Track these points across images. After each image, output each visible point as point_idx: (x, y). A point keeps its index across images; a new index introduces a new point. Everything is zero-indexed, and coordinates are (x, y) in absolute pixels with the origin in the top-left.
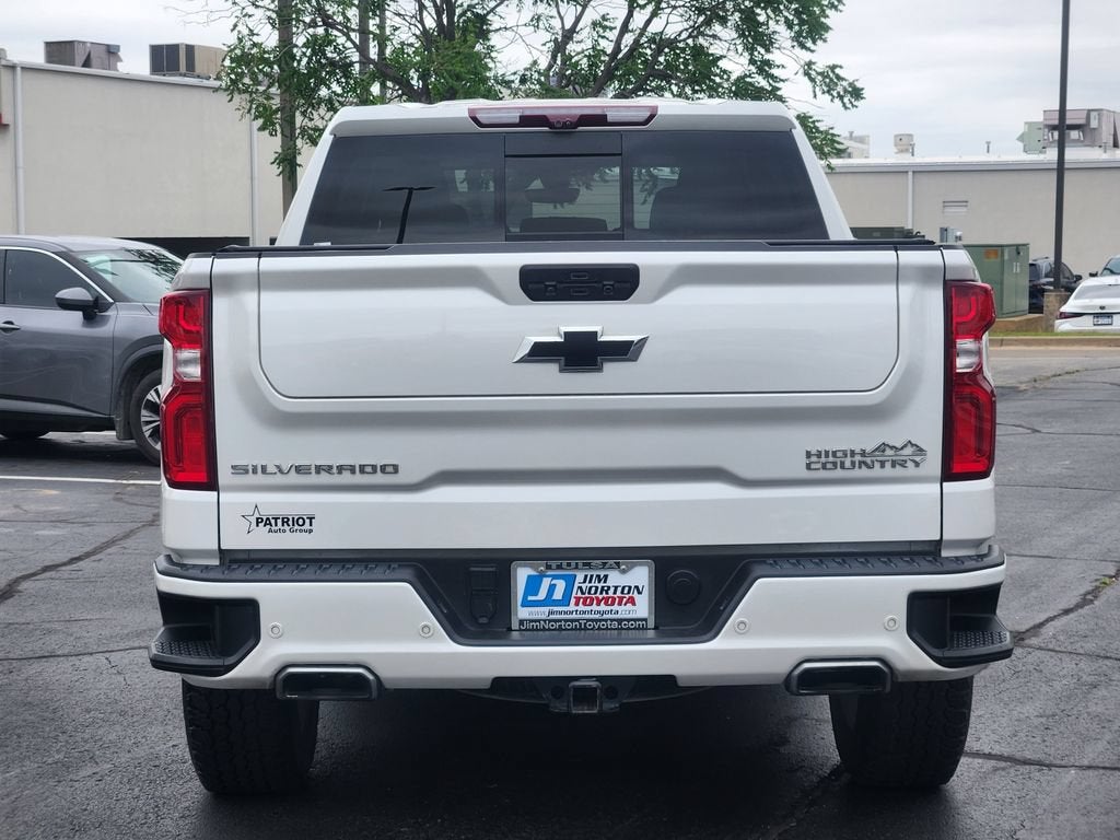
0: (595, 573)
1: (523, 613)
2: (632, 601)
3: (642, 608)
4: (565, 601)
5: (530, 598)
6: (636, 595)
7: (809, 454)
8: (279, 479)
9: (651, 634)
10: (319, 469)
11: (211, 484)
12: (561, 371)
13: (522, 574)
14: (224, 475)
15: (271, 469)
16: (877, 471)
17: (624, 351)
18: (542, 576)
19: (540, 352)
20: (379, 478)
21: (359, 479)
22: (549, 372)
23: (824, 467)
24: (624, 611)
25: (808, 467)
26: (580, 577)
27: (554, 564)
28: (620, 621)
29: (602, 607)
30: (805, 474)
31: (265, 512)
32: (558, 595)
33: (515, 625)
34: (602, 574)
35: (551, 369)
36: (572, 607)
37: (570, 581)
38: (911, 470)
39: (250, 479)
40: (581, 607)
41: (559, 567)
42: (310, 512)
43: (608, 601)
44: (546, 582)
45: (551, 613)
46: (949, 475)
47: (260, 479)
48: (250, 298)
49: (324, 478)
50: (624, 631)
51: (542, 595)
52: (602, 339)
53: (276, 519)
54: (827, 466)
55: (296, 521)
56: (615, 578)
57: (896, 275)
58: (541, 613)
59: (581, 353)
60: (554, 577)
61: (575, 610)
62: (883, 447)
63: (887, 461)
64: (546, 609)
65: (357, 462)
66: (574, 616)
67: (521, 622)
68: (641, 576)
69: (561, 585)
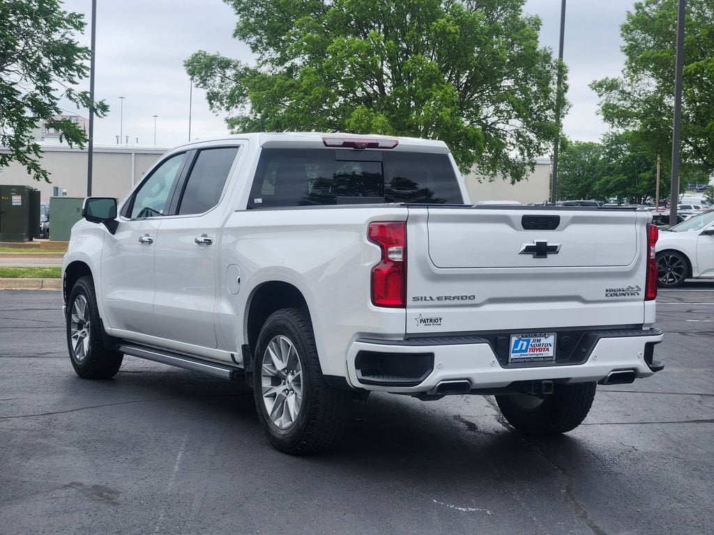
0: (537, 338)
1: (512, 356)
2: (548, 350)
3: (551, 352)
4: (526, 351)
5: (515, 349)
6: (549, 347)
7: (607, 291)
8: (431, 303)
9: (554, 362)
10: (446, 298)
11: (404, 306)
12: (534, 257)
13: (514, 339)
14: (409, 301)
15: (428, 298)
16: (626, 297)
17: (554, 250)
18: (520, 339)
19: (528, 250)
20: (468, 302)
21: (461, 302)
22: (529, 258)
23: (611, 295)
24: (545, 354)
25: (607, 295)
26: (532, 341)
27: (524, 335)
28: (544, 358)
29: (538, 352)
30: (605, 298)
31: (424, 317)
32: (524, 348)
33: (510, 361)
34: (539, 339)
35: (530, 257)
36: (528, 353)
37: (528, 341)
38: (635, 297)
39: (419, 303)
40: (531, 353)
41: (526, 336)
42: (440, 317)
43: (540, 350)
44: (521, 342)
45: (521, 355)
46: (646, 298)
47: (423, 303)
48: (424, 225)
49: (448, 302)
50: (544, 362)
51: (519, 349)
52: (548, 245)
53: (428, 320)
55: (435, 321)
56: (543, 341)
59: (541, 250)
60: (524, 340)
62: (628, 288)
63: (630, 293)
64: (519, 354)
65: (460, 295)
66: (528, 356)
67: (512, 359)
68: (552, 339)
69: (525, 343)
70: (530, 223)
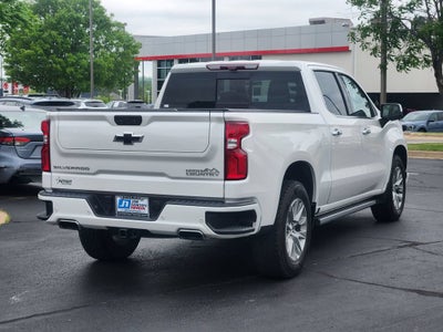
0: (135, 200)
2: (144, 209)
3: (146, 211)
5: (120, 206)
6: (145, 207)
7: (187, 170)
8: (64, 170)
9: (149, 218)
10: (72, 168)
11: (49, 170)
12: (124, 144)
13: (118, 199)
14: (52, 168)
15: (62, 167)
16: (206, 177)
17: (138, 139)
18: (123, 199)
19: (118, 139)
20: (85, 171)
21: (81, 171)
24: (142, 211)
25: (187, 174)
26: (132, 201)
27: (125, 197)
28: (142, 214)
30: (186, 176)
32: (127, 206)
34: (137, 200)
35: (122, 144)
37: (129, 202)
38: (215, 177)
39: (58, 170)
40: (133, 209)
42: (71, 179)
43: (139, 208)
44: (124, 202)
45: (125, 210)
46: (226, 179)
47: (60, 170)
48: (56, 122)
49: (73, 170)
51: (123, 205)
52: (133, 136)
54: (192, 174)
56: (140, 202)
57: (210, 119)
58: (123, 210)
60: (126, 200)
61: (131, 210)
62: (206, 170)
63: (208, 174)
66: (131, 212)
67: (118, 212)
68: (146, 202)
69: (127, 203)
70: (120, 121)
